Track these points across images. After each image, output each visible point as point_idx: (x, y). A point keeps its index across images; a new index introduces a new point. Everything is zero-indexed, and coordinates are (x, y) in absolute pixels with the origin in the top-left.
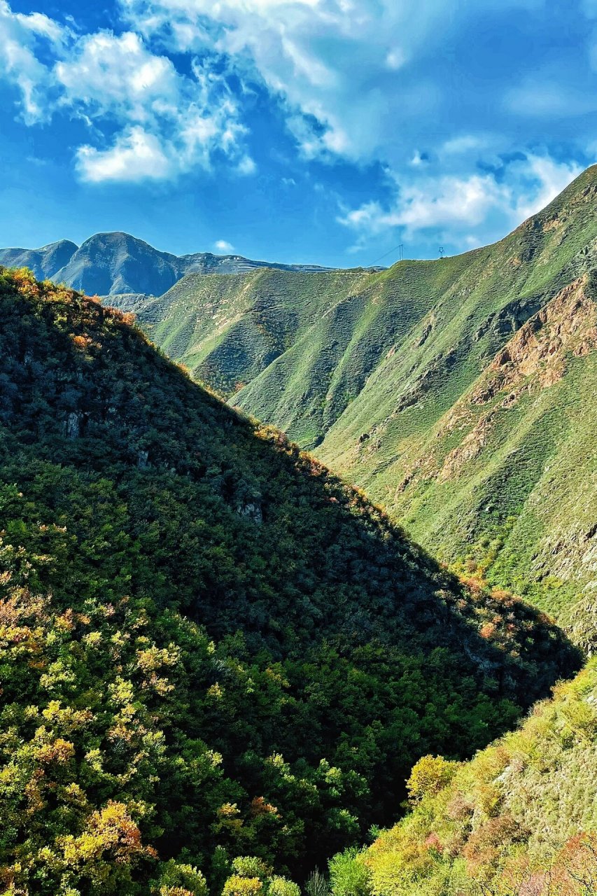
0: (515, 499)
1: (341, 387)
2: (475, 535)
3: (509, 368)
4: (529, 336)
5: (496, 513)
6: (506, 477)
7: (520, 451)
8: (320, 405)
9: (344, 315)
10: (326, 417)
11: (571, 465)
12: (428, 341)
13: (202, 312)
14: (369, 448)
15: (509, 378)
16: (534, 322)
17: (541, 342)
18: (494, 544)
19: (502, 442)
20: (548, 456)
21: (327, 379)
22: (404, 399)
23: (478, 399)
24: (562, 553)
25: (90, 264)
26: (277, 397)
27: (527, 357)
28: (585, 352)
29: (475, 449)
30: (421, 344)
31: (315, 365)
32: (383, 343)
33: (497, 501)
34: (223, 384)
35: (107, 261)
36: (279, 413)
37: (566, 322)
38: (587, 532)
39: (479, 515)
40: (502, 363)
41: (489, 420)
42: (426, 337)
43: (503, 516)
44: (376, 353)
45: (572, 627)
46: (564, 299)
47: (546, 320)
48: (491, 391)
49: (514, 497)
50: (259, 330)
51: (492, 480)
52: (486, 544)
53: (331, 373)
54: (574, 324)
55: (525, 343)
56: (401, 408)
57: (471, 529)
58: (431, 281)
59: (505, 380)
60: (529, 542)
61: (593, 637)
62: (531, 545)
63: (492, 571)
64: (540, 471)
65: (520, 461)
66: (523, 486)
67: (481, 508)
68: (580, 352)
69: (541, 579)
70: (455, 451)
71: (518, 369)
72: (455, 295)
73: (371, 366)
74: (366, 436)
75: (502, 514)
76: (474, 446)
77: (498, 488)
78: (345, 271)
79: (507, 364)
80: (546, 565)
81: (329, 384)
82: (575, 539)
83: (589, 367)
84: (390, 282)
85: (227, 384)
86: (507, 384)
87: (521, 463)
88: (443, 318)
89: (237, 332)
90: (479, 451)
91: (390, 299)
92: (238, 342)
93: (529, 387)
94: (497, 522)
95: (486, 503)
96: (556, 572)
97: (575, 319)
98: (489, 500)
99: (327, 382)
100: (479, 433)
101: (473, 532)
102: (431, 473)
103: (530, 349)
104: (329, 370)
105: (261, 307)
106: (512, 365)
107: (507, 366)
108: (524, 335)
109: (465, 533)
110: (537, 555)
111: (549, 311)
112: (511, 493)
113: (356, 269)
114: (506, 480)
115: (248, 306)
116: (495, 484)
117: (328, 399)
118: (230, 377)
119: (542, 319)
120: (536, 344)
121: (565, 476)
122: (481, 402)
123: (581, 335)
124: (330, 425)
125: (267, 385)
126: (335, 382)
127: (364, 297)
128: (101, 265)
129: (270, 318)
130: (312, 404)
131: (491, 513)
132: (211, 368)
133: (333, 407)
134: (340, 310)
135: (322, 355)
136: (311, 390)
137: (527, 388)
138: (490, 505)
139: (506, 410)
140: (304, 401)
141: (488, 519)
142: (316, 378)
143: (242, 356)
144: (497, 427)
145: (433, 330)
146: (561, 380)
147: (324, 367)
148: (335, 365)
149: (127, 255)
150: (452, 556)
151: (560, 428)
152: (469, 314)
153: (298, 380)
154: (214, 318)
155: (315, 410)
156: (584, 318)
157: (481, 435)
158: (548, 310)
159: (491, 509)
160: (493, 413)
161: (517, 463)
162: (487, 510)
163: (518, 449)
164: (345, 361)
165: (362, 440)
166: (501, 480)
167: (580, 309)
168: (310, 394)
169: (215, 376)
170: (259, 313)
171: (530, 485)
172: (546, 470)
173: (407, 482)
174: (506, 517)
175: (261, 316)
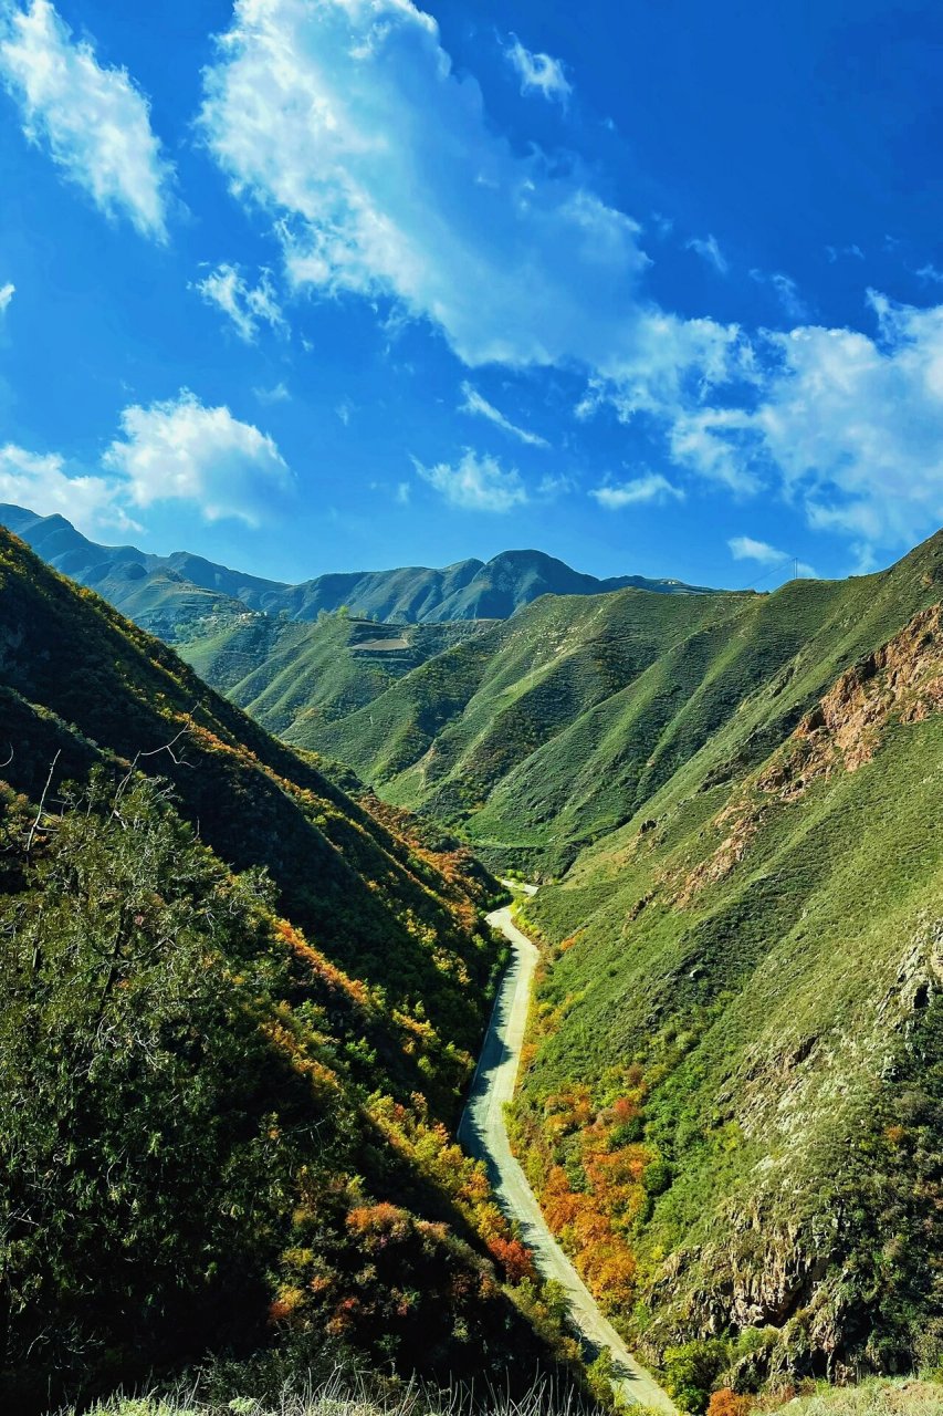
0: (744, 961)
1: (670, 749)
2: (661, 1019)
3: (820, 737)
4: (854, 687)
5: (703, 983)
6: (740, 919)
7: (773, 878)
8: (636, 772)
9: (697, 652)
10: (640, 790)
11: (835, 914)
12: (784, 691)
13: (544, 642)
14: (650, 843)
15: (818, 753)
16: (863, 665)
17: (869, 698)
18: (682, 1039)
19: (767, 857)
20: (815, 892)
21: (655, 738)
22: (711, 774)
23: (766, 783)
24: (757, 1081)
25: (489, 587)
26: (585, 757)
27: (847, 721)
28: (920, 717)
29: (726, 863)
30: (775, 695)
31: (642, 716)
32: (742, 691)
33: (713, 961)
34: (531, 736)
35: (511, 583)
36: (581, 780)
37: (906, 668)
38: (797, 1049)
39: (676, 983)
40: (811, 728)
41: (756, 819)
42: (784, 685)
43: (716, 989)
44: (729, 704)
45: (700, 1250)
46: (915, 630)
47: (884, 664)
48: (787, 771)
49: (743, 957)
50: (597, 666)
51: (714, 926)
52: (671, 1038)
53: (661, 730)
54: (917, 670)
55: (845, 699)
56: (706, 787)
57: (657, 1007)
58: (829, 608)
59: (811, 755)
60: (731, 1048)
61: (722, 1286)
62: (732, 1053)
63: (658, 1092)
64: (794, 917)
65: (768, 894)
66: (761, 940)
67: (683, 971)
68: (912, 718)
69: (720, 1122)
70: (701, 864)
71: (834, 740)
72: (834, 627)
73: (719, 723)
74: (652, 824)
75: (714, 986)
76: (726, 858)
77: (720, 938)
78: (734, 593)
79: (819, 730)
80: (733, 1099)
81: (656, 744)
82: (779, 1060)
83: (918, 742)
84: (768, 608)
85: (538, 736)
86: (813, 762)
87: (769, 899)
88: (811, 658)
89: (568, 667)
90: (731, 868)
91: (763, 631)
92: (564, 682)
93: (828, 769)
94: (702, 999)
95: (694, 962)
96: (741, 1116)
97: (920, 663)
98: (699, 958)
99: (654, 741)
100: (738, 838)
101: (659, 1012)
102: (674, 896)
103: (854, 707)
104: (661, 724)
105: (609, 637)
106: (827, 732)
107: (818, 733)
108: (846, 685)
109: (649, 1011)
110: (730, 1075)
111: (889, 650)
112: (739, 948)
113: (745, 592)
114: (737, 926)
115: (593, 635)
116: (717, 931)
117: (649, 765)
118: (543, 726)
119: (878, 661)
120: (864, 702)
121: (821, 932)
122: (771, 787)
123: (920, 689)
124: (644, 801)
125: (575, 741)
126: (664, 742)
127: (732, 627)
128: (503, 587)
129: (619, 652)
130: (625, 771)
131: (696, 981)
132: (520, 713)
133: (654, 775)
134: (693, 644)
135: (655, 704)
136: (627, 751)
137: (824, 771)
138: (699, 967)
139: (785, 804)
140: (615, 766)
141: (689, 992)
142: (640, 734)
143: (568, 700)
144: (766, 831)
145: (795, 676)
146: (871, 761)
147: (655, 717)
148: (668, 719)
149: (537, 576)
150: (618, 1051)
151: (847, 843)
152: (842, 653)
153: (614, 738)
154: (558, 649)
155: (627, 779)
156: (933, 661)
157: (740, 842)
158: (889, 648)
159: (698, 975)
160: (764, 808)
161: (763, 896)
162: (691, 975)
163: (771, 874)
164: (685, 713)
165: (644, 829)
166: (729, 925)
167: (928, 647)
168: (624, 756)
169: (523, 724)
170: (604, 645)
171: (772, 939)
172: (804, 915)
173: (642, 905)
174: (720, 991)
175: (606, 649)
